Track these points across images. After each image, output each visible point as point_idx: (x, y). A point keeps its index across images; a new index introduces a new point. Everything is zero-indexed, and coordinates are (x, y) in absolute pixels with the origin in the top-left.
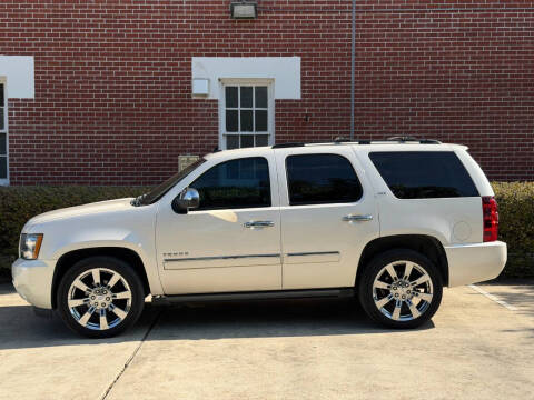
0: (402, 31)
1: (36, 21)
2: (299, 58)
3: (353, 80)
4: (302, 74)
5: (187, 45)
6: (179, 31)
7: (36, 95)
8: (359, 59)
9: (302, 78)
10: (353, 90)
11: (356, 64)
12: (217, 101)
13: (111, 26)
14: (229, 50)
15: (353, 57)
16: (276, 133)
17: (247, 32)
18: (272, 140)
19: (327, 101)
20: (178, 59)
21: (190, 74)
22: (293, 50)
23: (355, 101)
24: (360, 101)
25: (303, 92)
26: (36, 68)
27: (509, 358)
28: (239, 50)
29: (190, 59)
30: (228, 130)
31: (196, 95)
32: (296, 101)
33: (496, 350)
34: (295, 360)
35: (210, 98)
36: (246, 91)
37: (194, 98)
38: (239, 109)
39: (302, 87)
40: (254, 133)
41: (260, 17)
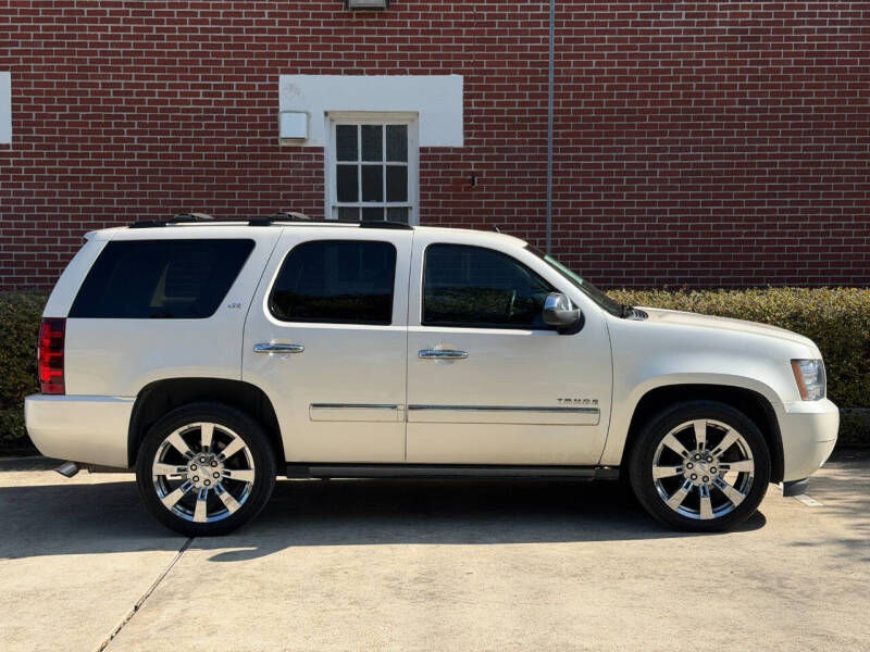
0: (635, 32)
1: (14, 12)
2: (460, 78)
3: (551, 116)
4: (466, 104)
5: (271, 55)
6: (258, 31)
7: (14, 139)
8: (562, 80)
9: (466, 112)
10: (551, 131)
11: (556, 88)
12: (321, 149)
13: (140, 21)
14: (342, 64)
15: (551, 76)
16: (421, 204)
17: (373, 32)
18: (414, 215)
19: (507, 150)
20: (256, 79)
21: (277, 103)
22: (450, 64)
23: (555, 150)
24: (563, 150)
25: (466, 134)
26: (13, 92)
27: (801, 593)
28: (359, 64)
29: (277, 79)
30: (341, 198)
31: (285, 139)
32: (456, 150)
33: (780, 580)
34: (432, 596)
35: (310, 144)
36: (372, 132)
37: (283, 144)
38: (360, 163)
39: (466, 127)
40: (385, 204)
41: (395, 8)
